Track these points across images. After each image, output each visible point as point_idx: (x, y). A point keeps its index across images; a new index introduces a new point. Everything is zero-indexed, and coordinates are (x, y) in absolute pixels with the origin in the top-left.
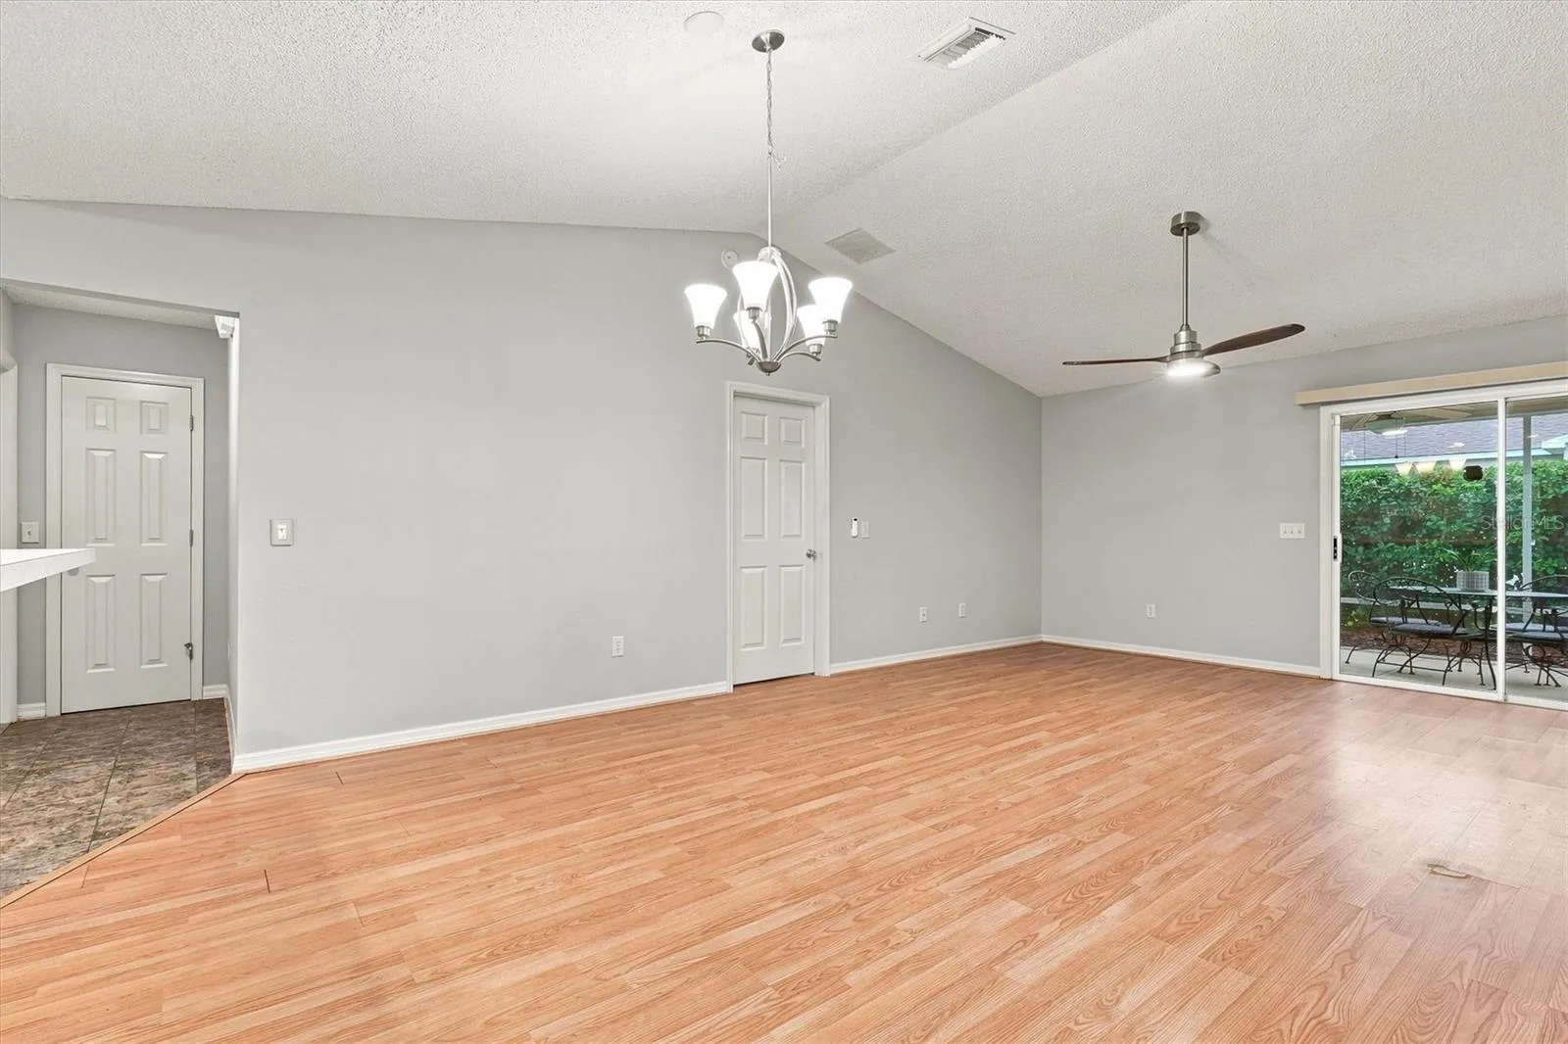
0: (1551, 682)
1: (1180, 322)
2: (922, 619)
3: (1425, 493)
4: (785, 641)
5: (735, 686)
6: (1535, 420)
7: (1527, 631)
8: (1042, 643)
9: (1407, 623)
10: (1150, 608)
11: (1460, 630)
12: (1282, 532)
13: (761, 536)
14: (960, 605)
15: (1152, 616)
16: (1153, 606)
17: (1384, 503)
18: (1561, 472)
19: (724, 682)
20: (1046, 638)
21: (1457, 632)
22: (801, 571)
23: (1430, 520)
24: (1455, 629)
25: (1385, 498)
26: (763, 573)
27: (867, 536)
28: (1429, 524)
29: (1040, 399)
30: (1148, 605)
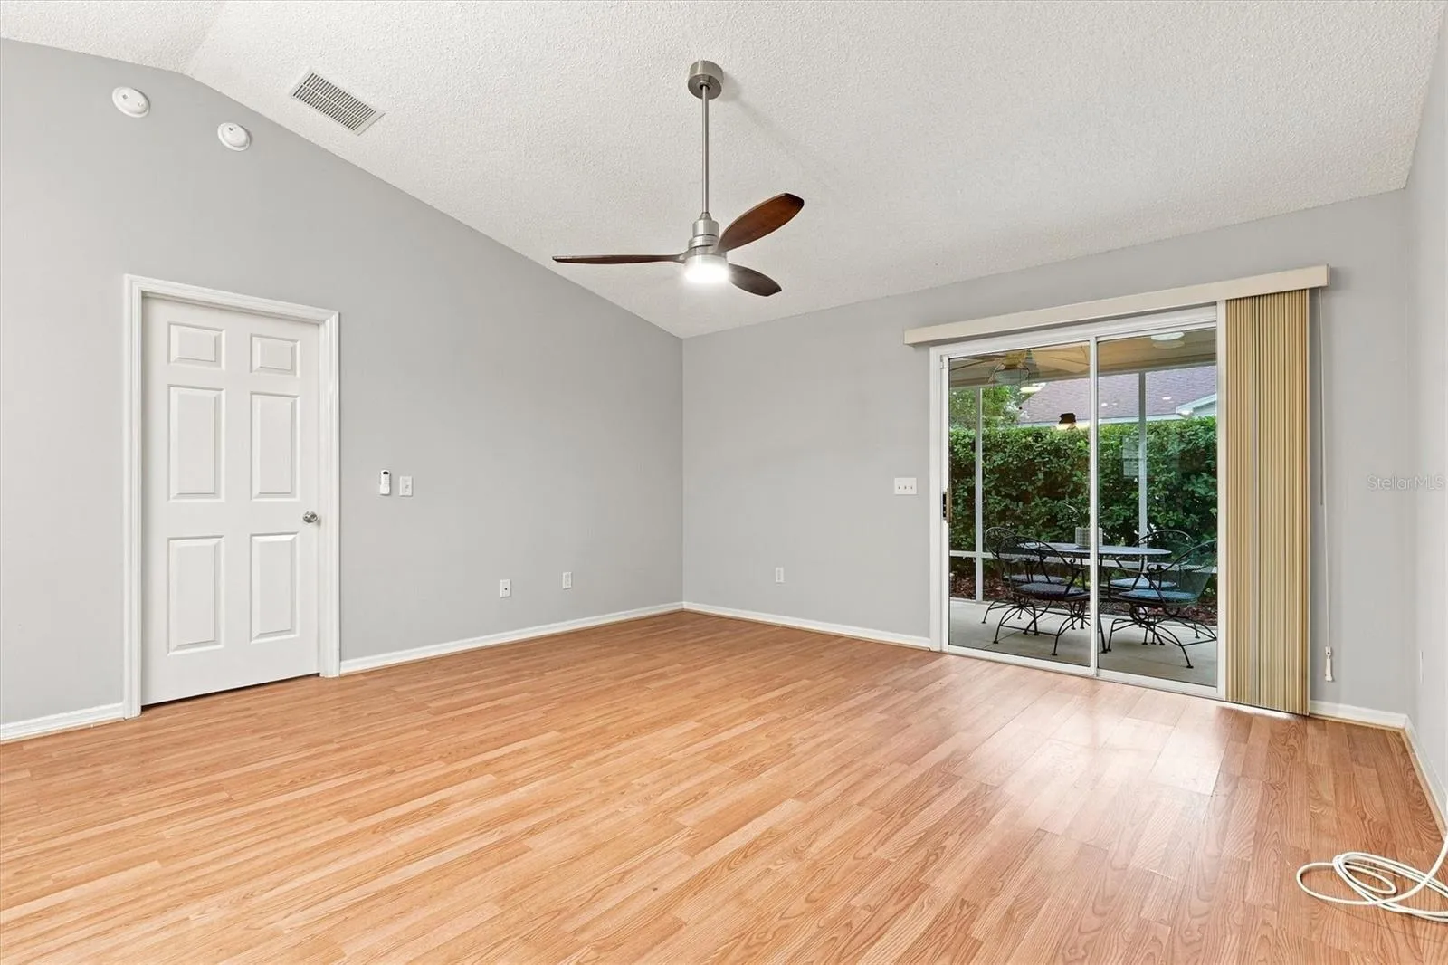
0: (1156, 640)
1: (700, 210)
2: (502, 593)
3: (1072, 450)
4: (261, 635)
5: (145, 708)
6: (1148, 375)
7: (1137, 588)
8: (683, 612)
9: (1033, 582)
10: (779, 571)
11: (1072, 590)
12: (896, 488)
13: (215, 494)
14: (564, 574)
15: (782, 581)
16: (782, 570)
17: (1038, 460)
18: (1179, 430)
19: (120, 705)
20: (687, 605)
21: (1070, 592)
22: (292, 542)
23: (1076, 476)
24: (1068, 590)
25: (1040, 454)
26: (216, 547)
27: (409, 492)
28: (1075, 479)
29: (681, 340)
30: (777, 569)
